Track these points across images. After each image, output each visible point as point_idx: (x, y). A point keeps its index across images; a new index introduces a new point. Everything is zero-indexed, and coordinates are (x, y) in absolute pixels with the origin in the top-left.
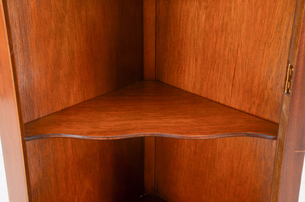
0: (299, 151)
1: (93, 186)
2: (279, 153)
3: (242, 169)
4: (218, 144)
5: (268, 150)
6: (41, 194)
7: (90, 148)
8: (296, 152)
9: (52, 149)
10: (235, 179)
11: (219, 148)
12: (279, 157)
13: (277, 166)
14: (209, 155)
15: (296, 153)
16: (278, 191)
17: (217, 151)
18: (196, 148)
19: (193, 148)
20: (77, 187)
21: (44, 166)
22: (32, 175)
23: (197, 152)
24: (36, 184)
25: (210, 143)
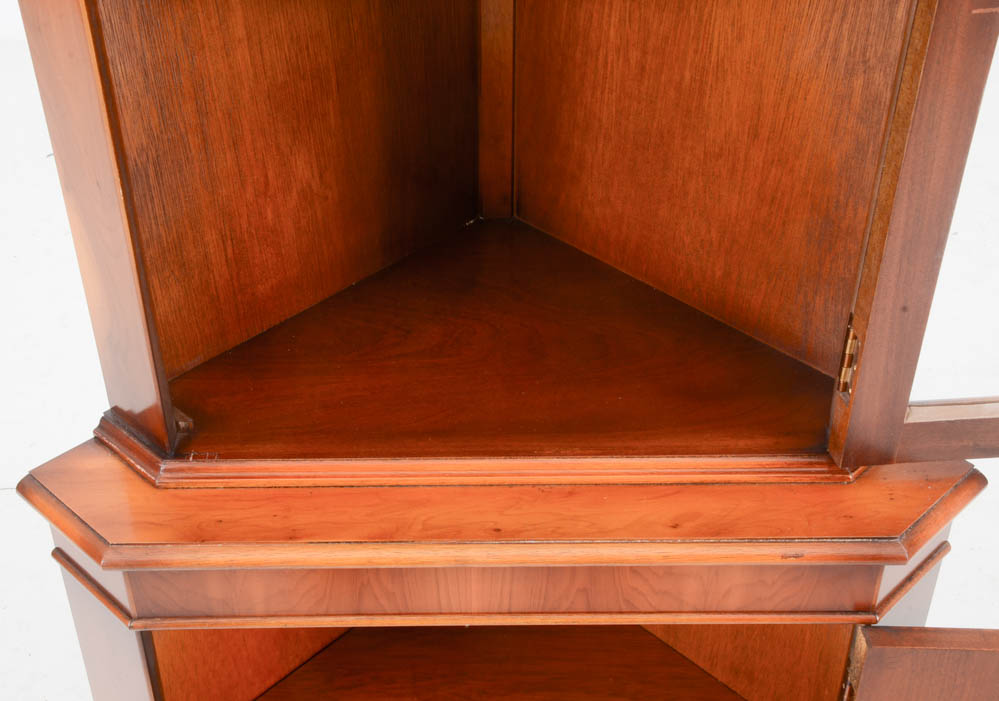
0: (985, 8)
1: (321, 177)
2: (918, 21)
3: (788, 108)
4: (716, 33)
5: (878, 37)
6: (159, 184)
7: (307, 48)
8: (974, 12)
9: (184, 40)
10: (765, 145)
11: (718, 47)
12: (917, 35)
13: (909, 68)
14: (687, 75)
15: (976, 14)
16: (902, 151)
17: (713, 59)
18: (644, 53)
19: (634, 55)
20: (271, 174)
21: (163, 91)
22: (127, 119)
23: (647, 67)
24: (143, 149)
25: (692, 32)
